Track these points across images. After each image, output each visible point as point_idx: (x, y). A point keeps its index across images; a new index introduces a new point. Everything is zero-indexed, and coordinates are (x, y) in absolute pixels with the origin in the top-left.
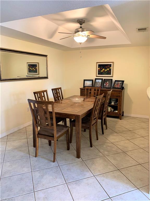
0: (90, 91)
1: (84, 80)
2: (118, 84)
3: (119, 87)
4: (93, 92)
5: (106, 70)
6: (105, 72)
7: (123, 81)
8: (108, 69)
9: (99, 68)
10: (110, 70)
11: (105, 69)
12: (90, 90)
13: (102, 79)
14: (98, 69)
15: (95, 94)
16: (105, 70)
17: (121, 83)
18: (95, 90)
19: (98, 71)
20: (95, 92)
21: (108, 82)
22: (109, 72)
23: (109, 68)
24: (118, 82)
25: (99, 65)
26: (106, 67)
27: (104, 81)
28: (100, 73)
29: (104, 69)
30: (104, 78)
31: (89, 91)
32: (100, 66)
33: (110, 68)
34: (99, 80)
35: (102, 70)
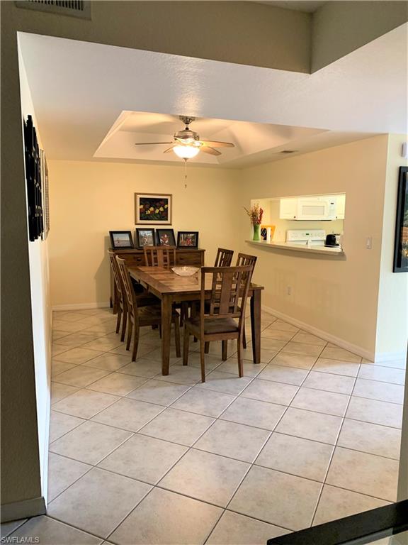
0: (155, 256)
1: (112, 233)
2: (187, 238)
3: (191, 245)
4: (160, 256)
5: (157, 211)
6: (156, 215)
7: (197, 233)
8: (161, 209)
9: (142, 206)
10: (166, 210)
11: (156, 207)
12: (155, 254)
13: (153, 230)
14: (139, 207)
15: (165, 261)
16: (155, 210)
17: (193, 238)
18: (165, 253)
19: (141, 213)
20: (165, 256)
21: (166, 236)
22: (164, 216)
23: (163, 207)
24: (185, 235)
25: (141, 199)
26: (158, 204)
27: (157, 234)
28: (144, 216)
29: (152, 209)
30: (156, 227)
31: (152, 254)
32: (143, 201)
33: (166, 206)
34: (146, 232)
35: (148, 209)
